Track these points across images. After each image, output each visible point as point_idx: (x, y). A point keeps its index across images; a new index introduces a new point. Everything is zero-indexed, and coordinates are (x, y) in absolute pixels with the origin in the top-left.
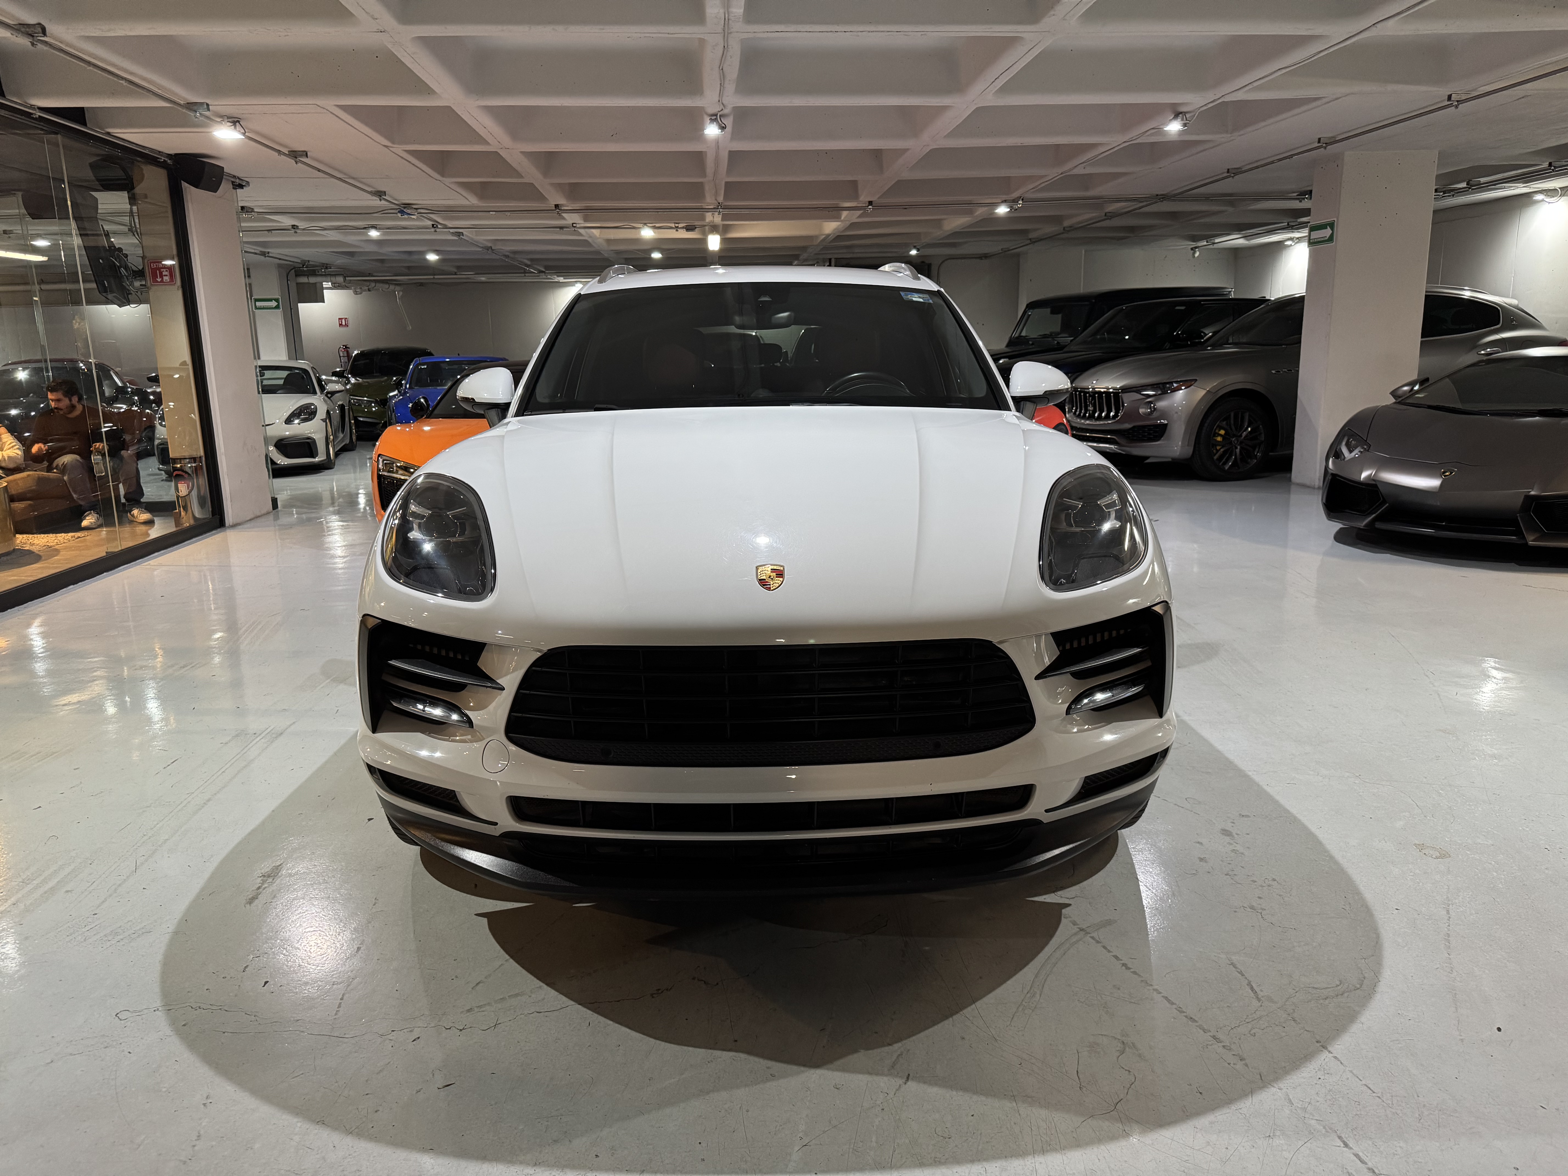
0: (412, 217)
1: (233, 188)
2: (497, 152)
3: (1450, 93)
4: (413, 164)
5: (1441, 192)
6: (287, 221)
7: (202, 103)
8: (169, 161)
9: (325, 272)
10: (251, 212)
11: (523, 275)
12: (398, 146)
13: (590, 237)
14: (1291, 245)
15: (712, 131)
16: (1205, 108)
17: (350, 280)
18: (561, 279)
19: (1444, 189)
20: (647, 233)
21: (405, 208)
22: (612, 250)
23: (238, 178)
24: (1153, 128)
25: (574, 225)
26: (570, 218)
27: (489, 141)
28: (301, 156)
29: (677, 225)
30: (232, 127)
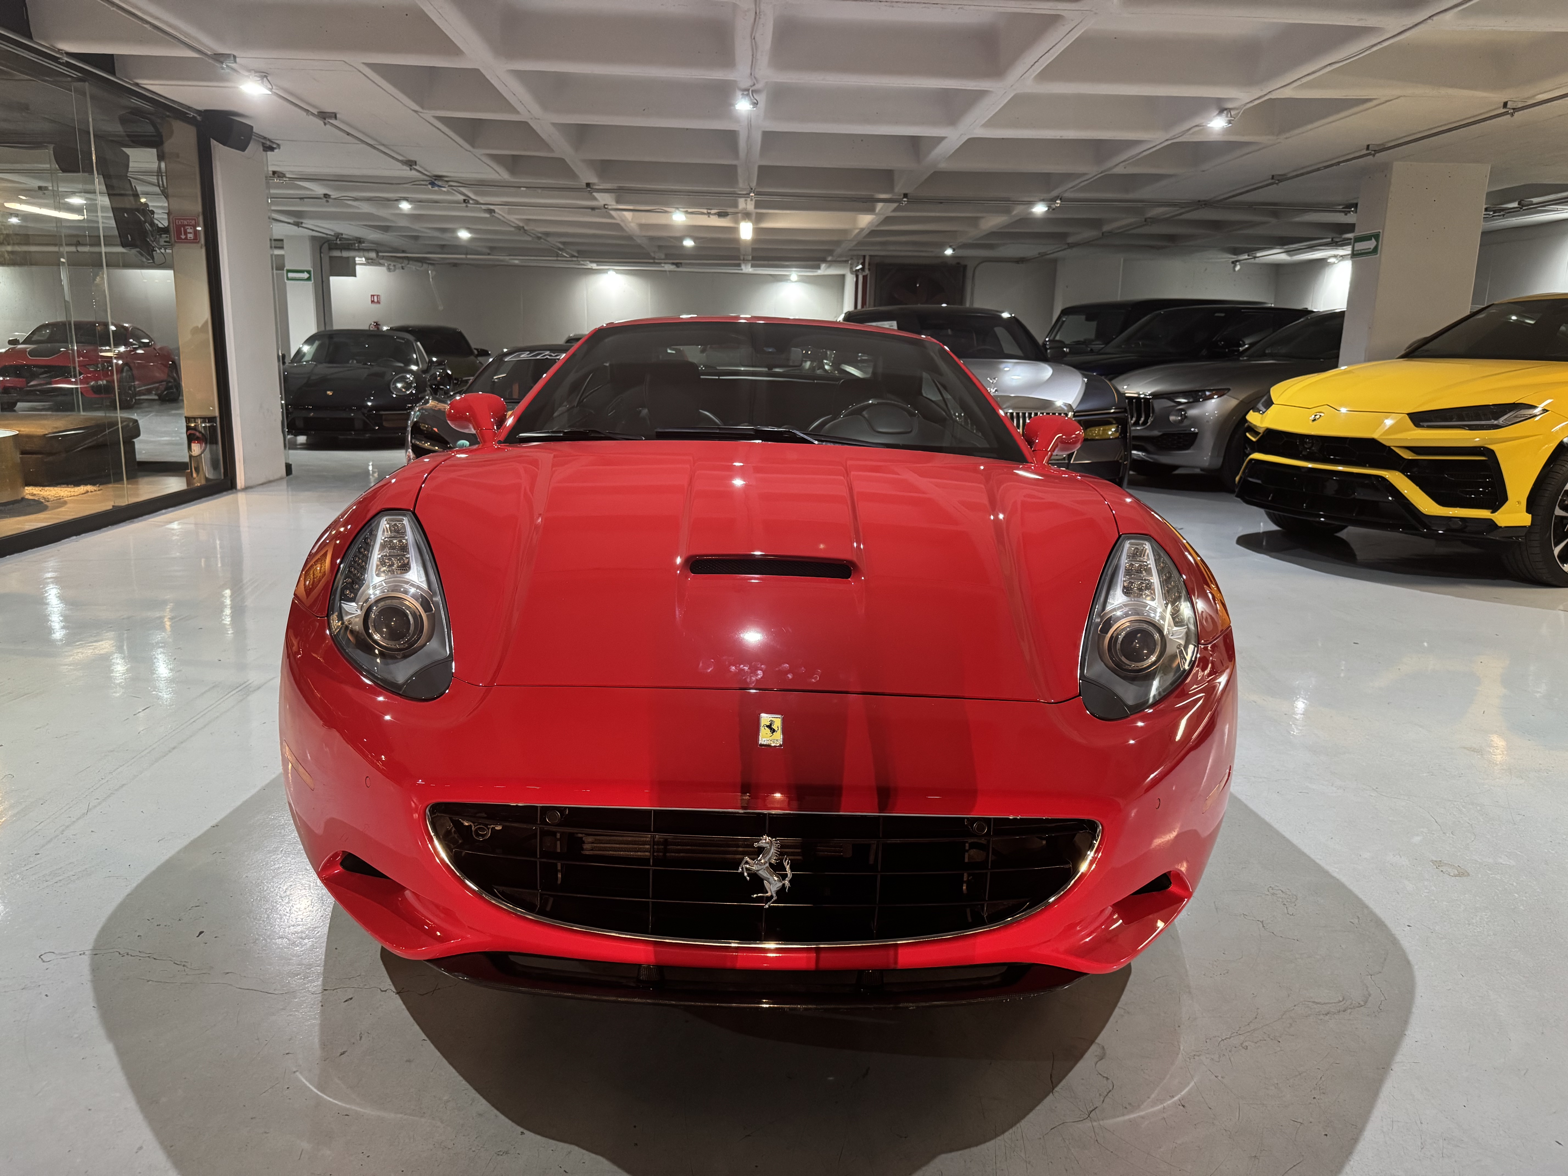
0: (444, 189)
1: (264, 150)
2: (526, 123)
3: (1506, 100)
4: (443, 132)
5: (1490, 211)
6: (319, 190)
7: (230, 55)
8: (199, 118)
9: (358, 246)
10: (282, 177)
11: (555, 258)
12: (427, 111)
13: (623, 221)
14: (1334, 263)
15: (743, 106)
16: (1251, 105)
17: (383, 256)
18: (594, 266)
19: (1494, 209)
20: (679, 218)
21: (435, 180)
22: (645, 236)
23: (270, 140)
24: (1196, 126)
25: (606, 206)
26: (603, 199)
27: (519, 110)
28: (330, 117)
29: (709, 211)
30: (260, 81)
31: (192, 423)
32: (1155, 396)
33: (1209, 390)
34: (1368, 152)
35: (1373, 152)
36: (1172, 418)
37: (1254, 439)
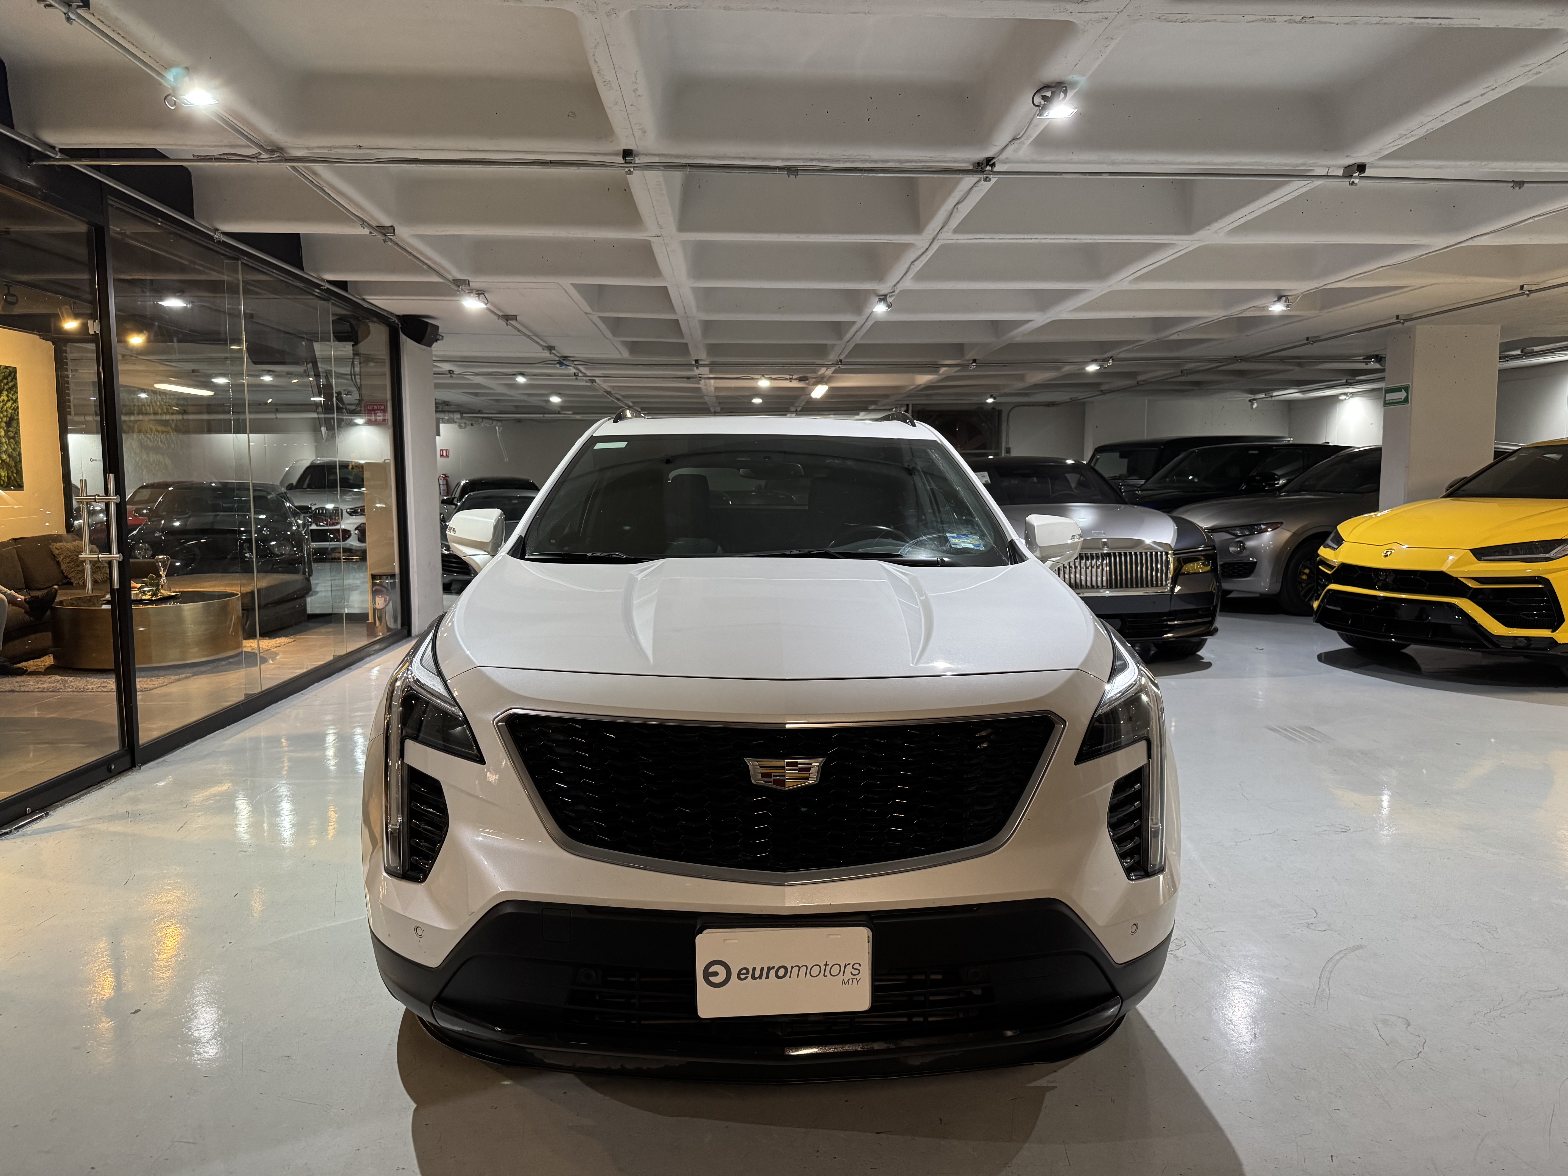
0: (568, 367)
1: (435, 341)
2: (677, 319)
3: (1522, 284)
4: (597, 327)
5: (1501, 358)
7: (465, 280)
8: (397, 321)
12: (596, 313)
13: (705, 386)
14: (1348, 398)
15: (879, 308)
16: (1307, 293)
17: (465, 417)
20: (763, 383)
21: (564, 360)
22: (717, 396)
24: (1254, 307)
25: (701, 376)
26: (700, 371)
27: (678, 312)
28: (511, 319)
29: (792, 377)
30: (477, 298)
31: (378, 579)
32: (1213, 530)
33: (1264, 524)
34: (1397, 321)
35: (1402, 321)
36: (1232, 549)
37: (1329, 572)
